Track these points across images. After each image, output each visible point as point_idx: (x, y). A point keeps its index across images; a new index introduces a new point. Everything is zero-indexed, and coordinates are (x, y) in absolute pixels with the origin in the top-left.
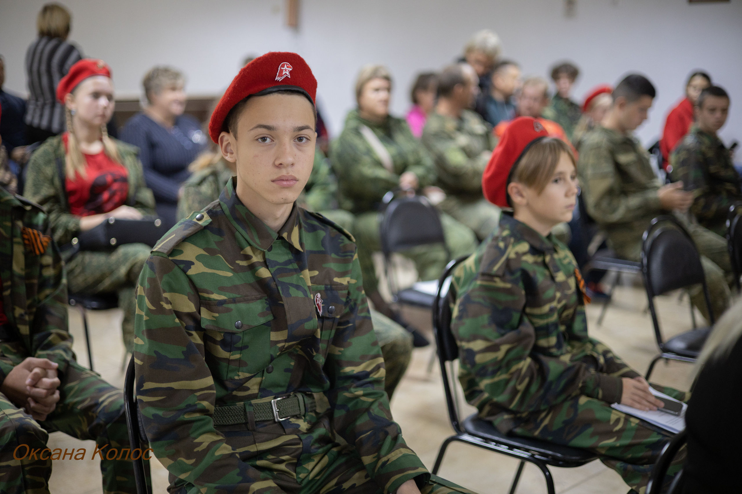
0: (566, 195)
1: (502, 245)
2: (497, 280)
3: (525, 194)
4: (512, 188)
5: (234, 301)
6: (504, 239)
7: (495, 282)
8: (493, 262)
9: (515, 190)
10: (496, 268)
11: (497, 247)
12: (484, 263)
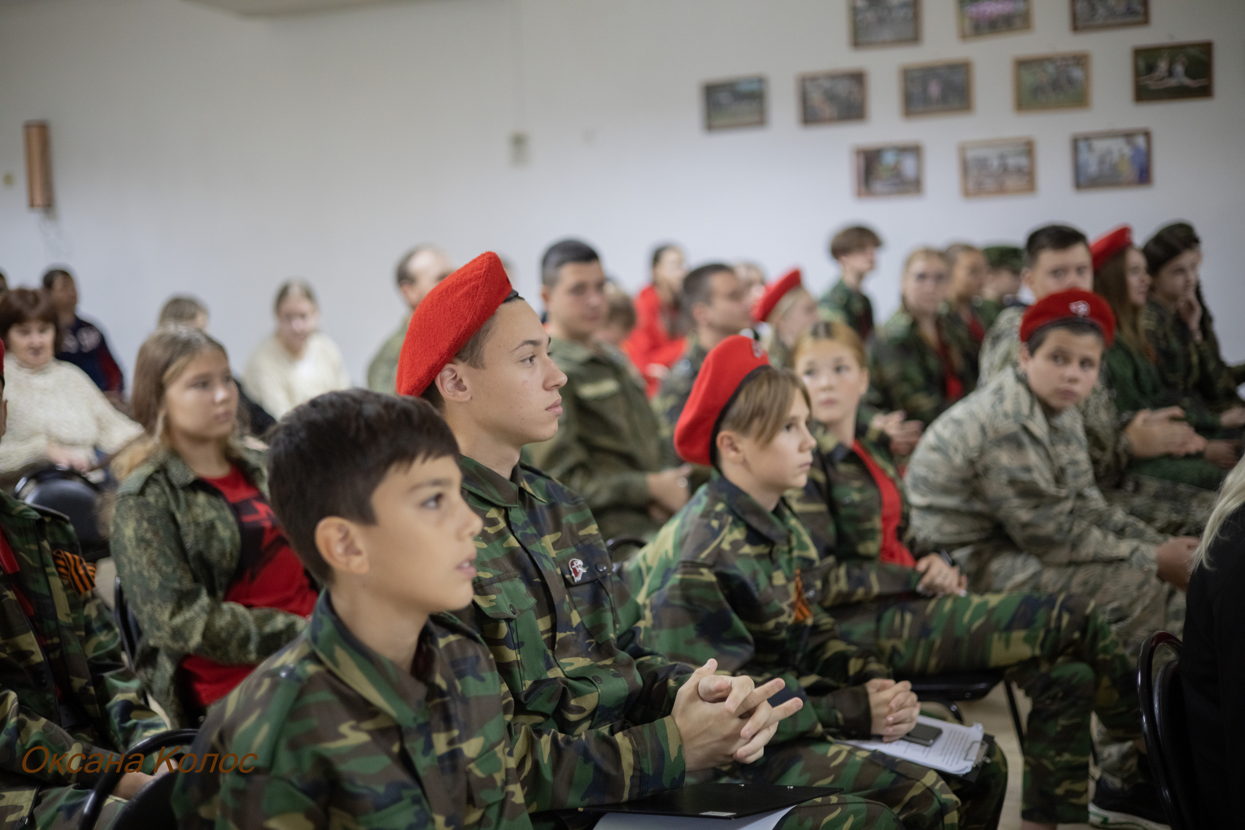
0: (801, 450)
1: (715, 523)
2: (704, 571)
3: (740, 446)
4: (722, 438)
5: (499, 579)
6: (718, 516)
7: (701, 574)
8: (702, 547)
9: (726, 442)
10: (703, 555)
11: (709, 526)
12: (689, 547)
